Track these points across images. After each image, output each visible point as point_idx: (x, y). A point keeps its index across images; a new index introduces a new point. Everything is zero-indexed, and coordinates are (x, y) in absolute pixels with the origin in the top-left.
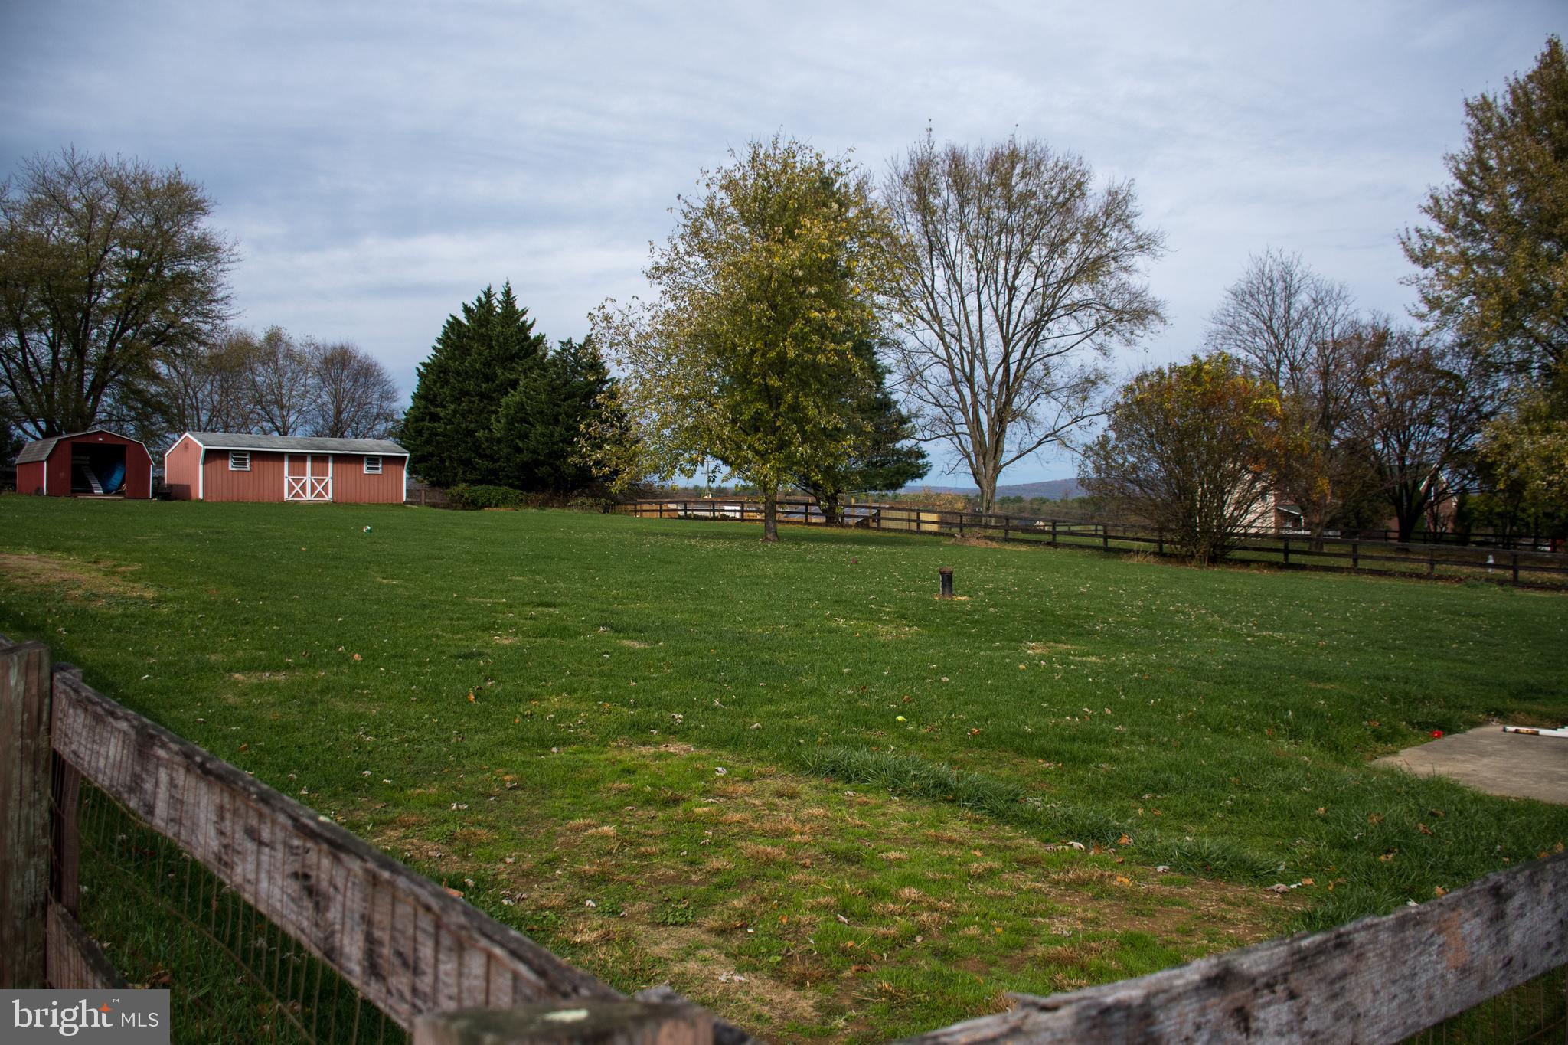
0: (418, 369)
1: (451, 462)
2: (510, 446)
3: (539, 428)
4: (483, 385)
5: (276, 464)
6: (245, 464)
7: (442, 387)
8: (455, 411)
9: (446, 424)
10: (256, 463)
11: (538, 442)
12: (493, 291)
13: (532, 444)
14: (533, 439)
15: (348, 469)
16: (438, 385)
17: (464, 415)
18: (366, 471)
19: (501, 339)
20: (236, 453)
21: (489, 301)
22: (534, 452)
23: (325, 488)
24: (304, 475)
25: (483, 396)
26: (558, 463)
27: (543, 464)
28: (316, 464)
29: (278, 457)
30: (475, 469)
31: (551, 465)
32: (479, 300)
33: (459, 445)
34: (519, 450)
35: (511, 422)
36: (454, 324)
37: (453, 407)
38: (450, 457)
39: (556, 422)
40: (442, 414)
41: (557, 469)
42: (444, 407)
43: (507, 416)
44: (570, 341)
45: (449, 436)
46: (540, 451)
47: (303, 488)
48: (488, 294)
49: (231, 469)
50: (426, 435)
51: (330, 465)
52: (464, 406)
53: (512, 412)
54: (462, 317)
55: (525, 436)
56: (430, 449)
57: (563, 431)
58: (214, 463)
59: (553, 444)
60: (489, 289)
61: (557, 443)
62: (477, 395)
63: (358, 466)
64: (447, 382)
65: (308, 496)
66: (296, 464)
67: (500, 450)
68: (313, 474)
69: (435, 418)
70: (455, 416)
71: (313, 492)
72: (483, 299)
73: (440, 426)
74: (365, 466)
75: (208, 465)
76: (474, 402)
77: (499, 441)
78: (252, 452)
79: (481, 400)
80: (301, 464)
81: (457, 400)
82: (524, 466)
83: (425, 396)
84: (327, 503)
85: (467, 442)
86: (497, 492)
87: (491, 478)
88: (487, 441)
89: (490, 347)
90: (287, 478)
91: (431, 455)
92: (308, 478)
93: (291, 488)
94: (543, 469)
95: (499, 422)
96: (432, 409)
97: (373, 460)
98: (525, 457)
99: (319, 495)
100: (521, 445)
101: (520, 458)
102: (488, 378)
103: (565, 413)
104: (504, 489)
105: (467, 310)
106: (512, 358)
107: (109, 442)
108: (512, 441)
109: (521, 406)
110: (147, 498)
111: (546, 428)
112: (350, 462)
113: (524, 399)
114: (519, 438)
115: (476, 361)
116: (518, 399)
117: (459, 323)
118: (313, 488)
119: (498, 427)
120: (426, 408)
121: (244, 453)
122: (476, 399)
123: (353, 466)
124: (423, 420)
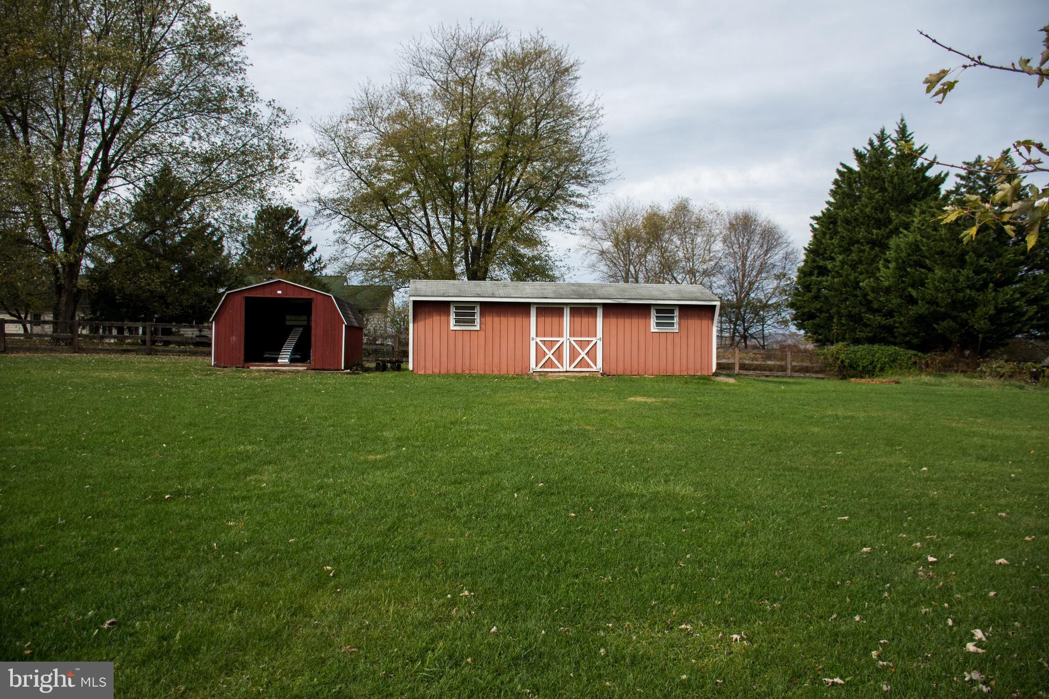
0: (811, 225)
1: (840, 317)
2: (901, 297)
3: (938, 272)
4: (875, 231)
5: (519, 320)
6: (473, 321)
7: (831, 238)
8: (843, 263)
9: (833, 277)
10: (489, 319)
11: (937, 289)
12: (887, 132)
13: (929, 291)
14: (931, 286)
15: (628, 326)
16: (828, 236)
17: (854, 267)
18: (653, 328)
19: (896, 180)
20: (460, 306)
21: (882, 145)
22: (932, 302)
23: (592, 354)
24: (560, 335)
25: (873, 243)
26: (964, 315)
27: (944, 316)
28: (577, 320)
29: (522, 308)
30: (866, 325)
31: (954, 319)
32: (871, 143)
33: (847, 299)
34: (912, 301)
35: (901, 268)
36: (846, 175)
37: (841, 257)
38: (839, 313)
39: (962, 262)
40: (830, 266)
41: (964, 324)
42: (833, 259)
43: (896, 260)
44: (978, 161)
45: (837, 290)
46: (939, 300)
47: (559, 354)
48: (882, 137)
49: (452, 328)
50: (814, 290)
51: (600, 320)
52: (854, 256)
53: (903, 255)
54: (855, 166)
55: (920, 283)
56: (818, 305)
57: (971, 274)
58: (429, 321)
59: (958, 291)
60: (882, 132)
61: (961, 290)
62: (868, 243)
63: (642, 322)
64: (836, 233)
65: (566, 366)
66: (548, 320)
67: (888, 301)
68: (572, 334)
69: (823, 271)
70: (842, 268)
71: (572, 361)
72: (876, 143)
73: (826, 280)
74: (653, 321)
75: (421, 324)
76: (864, 251)
77: (888, 290)
78: (482, 304)
79: (872, 249)
80: (555, 320)
81: (847, 250)
82: (920, 320)
83: (816, 251)
84: (592, 377)
85: (856, 296)
86: (882, 352)
87: (883, 336)
88: (873, 291)
89: (883, 190)
90: (535, 340)
91: (820, 310)
92: (566, 340)
93: (540, 354)
94: (945, 323)
95: (888, 268)
96: (821, 263)
97: (665, 311)
98: (922, 308)
99: (582, 363)
100: (914, 293)
101: (913, 311)
102: (879, 224)
103: (974, 252)
104: (892, 349)
105: (859, 156)
106: (908, 200)
107: (290, 295)
108: (904, 289)
109: (915, 247)
110: (339, 369)
111: (948, 272)
112: (630, 316)
113: (919, 238)
114: (913, 286)
115: (867, 206)
116: (911, 238)
117: (850, 170)
118: (574, 354)
119: (886, 274)
120: (814, 261)
121: (470, 306)
122: (867, 248)
123: (635, 321)
124: (811, 274)
